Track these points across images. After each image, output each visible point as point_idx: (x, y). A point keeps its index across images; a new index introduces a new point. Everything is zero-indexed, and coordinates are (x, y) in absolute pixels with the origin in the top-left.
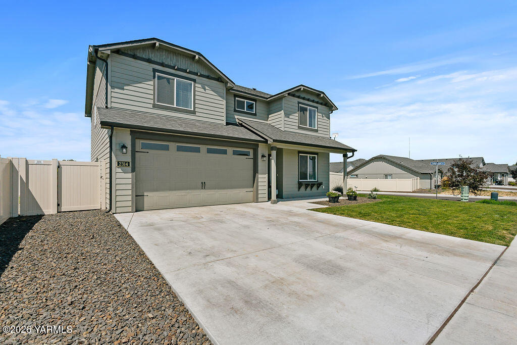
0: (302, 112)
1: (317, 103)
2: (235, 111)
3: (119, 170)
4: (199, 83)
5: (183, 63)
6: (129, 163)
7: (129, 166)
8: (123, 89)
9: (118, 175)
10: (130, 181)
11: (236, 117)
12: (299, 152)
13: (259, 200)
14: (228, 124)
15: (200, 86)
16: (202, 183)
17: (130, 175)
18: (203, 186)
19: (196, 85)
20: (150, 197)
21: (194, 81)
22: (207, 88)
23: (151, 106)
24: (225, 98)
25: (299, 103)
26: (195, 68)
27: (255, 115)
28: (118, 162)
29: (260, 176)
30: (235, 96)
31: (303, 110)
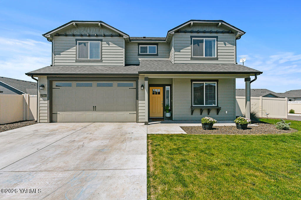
0: (197, 45)
1: (217, 32)
2: (139, 55)
3: (41, 99)
4: (105, 41)
5: (93, 31)
6: (46, 95)
7: (46, 96)
8: (60, 55)
9: (41, 102)
10: (46, 105)
11: (140, 59)
12: (192, 80)
13: (140, 121)
14: (126, 65)
15: (105, 43)
16: (94, 107)
17: (46, 102)
18: (94, 108)
19: (103, 43)
20: (60, 115)
21: (101, 40)
22: (110, 43)
23: (74, 61)
24: (124, 47)
25: (191, 37)
26: (102, 32)
27: (157, 55)
28: (41, 95)
29: (140, 102)
30: (139, 44)
31: (198, 43)
